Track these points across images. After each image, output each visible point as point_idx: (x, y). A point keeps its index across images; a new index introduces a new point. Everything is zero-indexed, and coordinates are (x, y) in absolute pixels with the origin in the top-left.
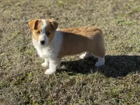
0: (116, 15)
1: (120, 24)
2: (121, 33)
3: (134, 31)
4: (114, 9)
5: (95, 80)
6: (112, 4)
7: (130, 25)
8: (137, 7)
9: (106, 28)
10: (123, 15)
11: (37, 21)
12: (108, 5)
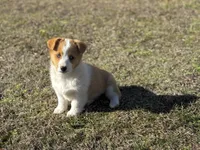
0: (124, 44)
1: (132, 55)
2: (135, 67)
3: (153, 63)
4: (120, 37)
5: (113, 131)
6: (116, 30)
7: (145, 56)
8: (150, 33)
9: (114, 62)
10: (133, 44)
11: (59, 40)
12: (110, 33)
